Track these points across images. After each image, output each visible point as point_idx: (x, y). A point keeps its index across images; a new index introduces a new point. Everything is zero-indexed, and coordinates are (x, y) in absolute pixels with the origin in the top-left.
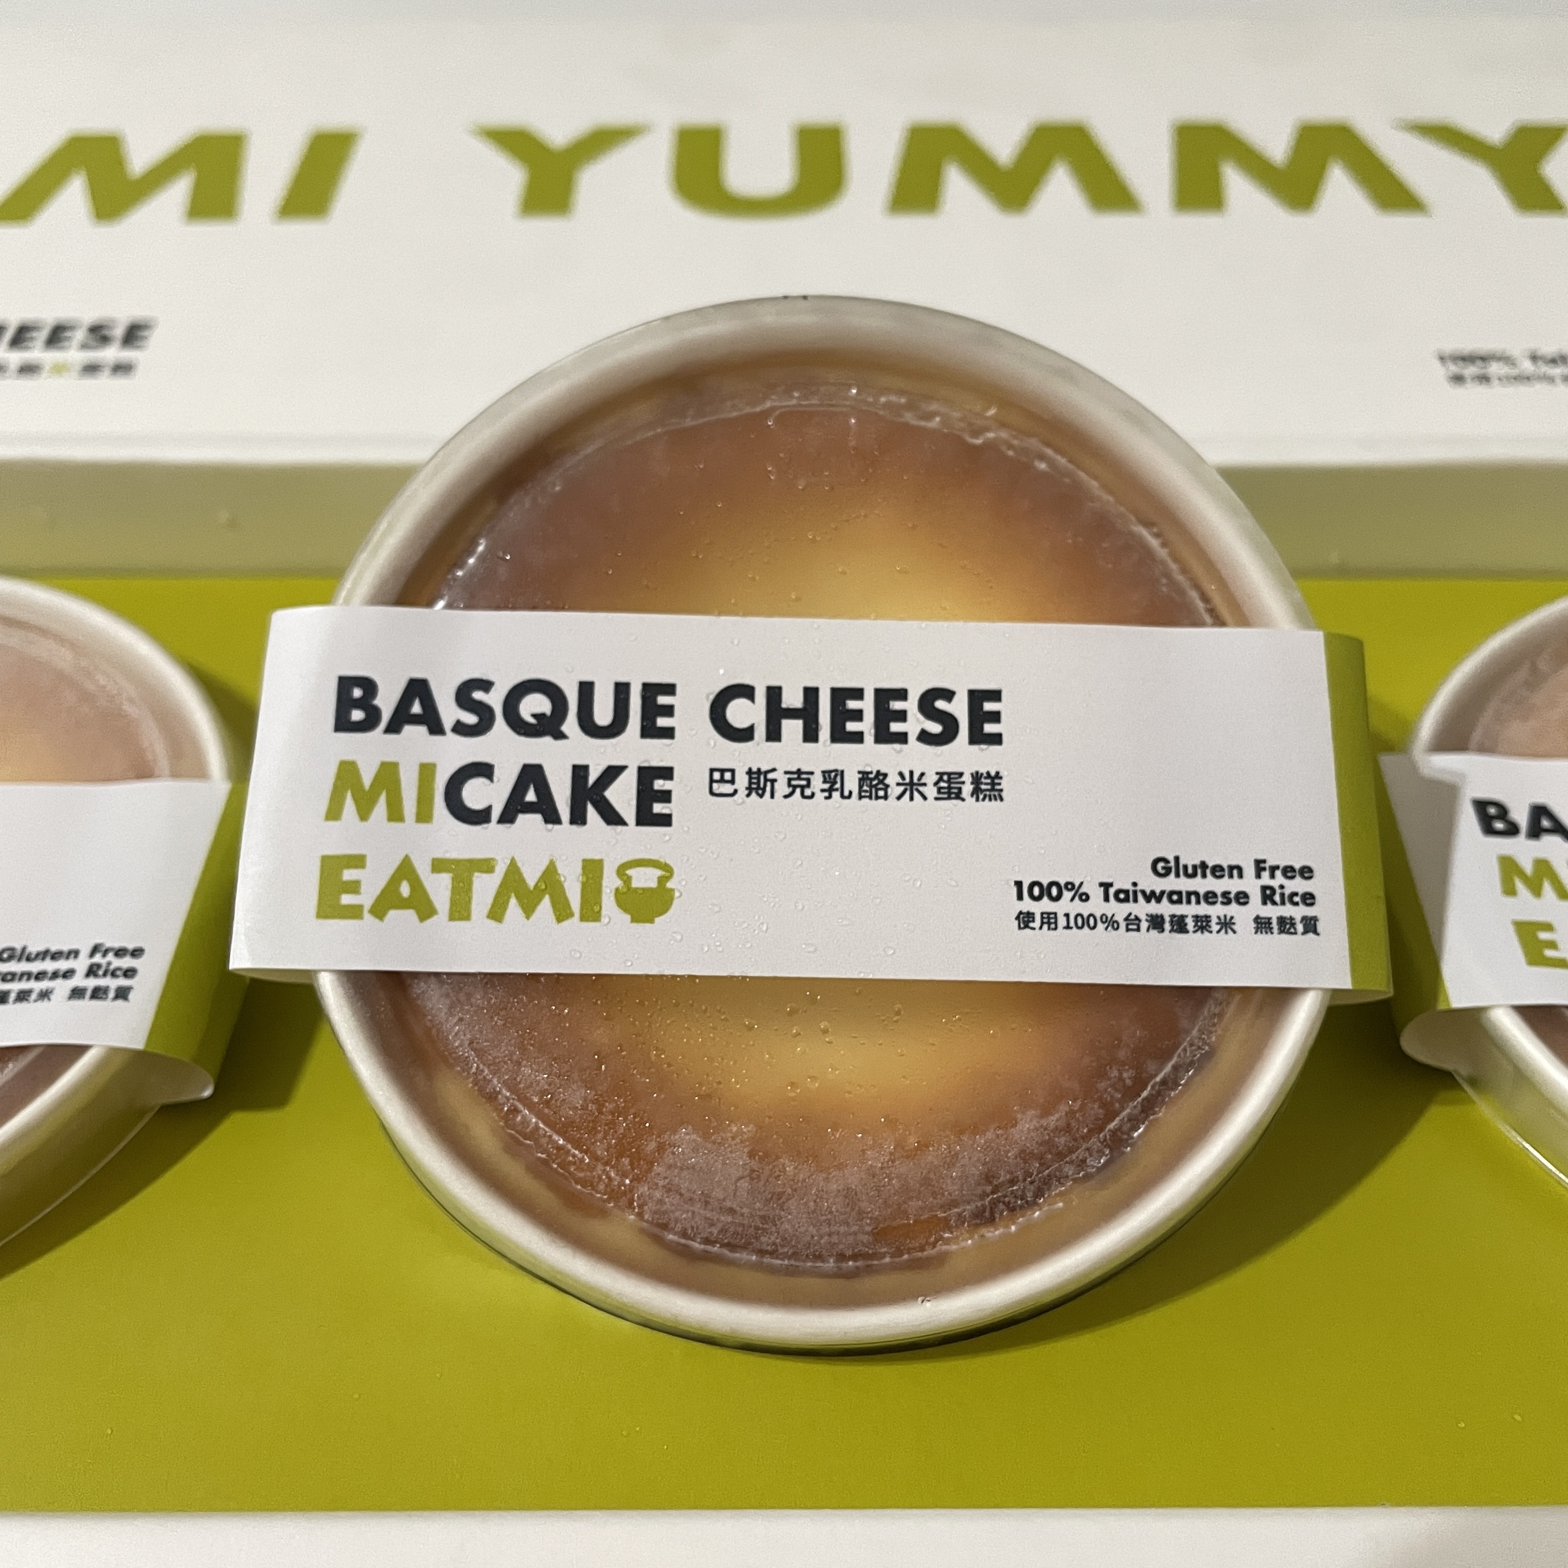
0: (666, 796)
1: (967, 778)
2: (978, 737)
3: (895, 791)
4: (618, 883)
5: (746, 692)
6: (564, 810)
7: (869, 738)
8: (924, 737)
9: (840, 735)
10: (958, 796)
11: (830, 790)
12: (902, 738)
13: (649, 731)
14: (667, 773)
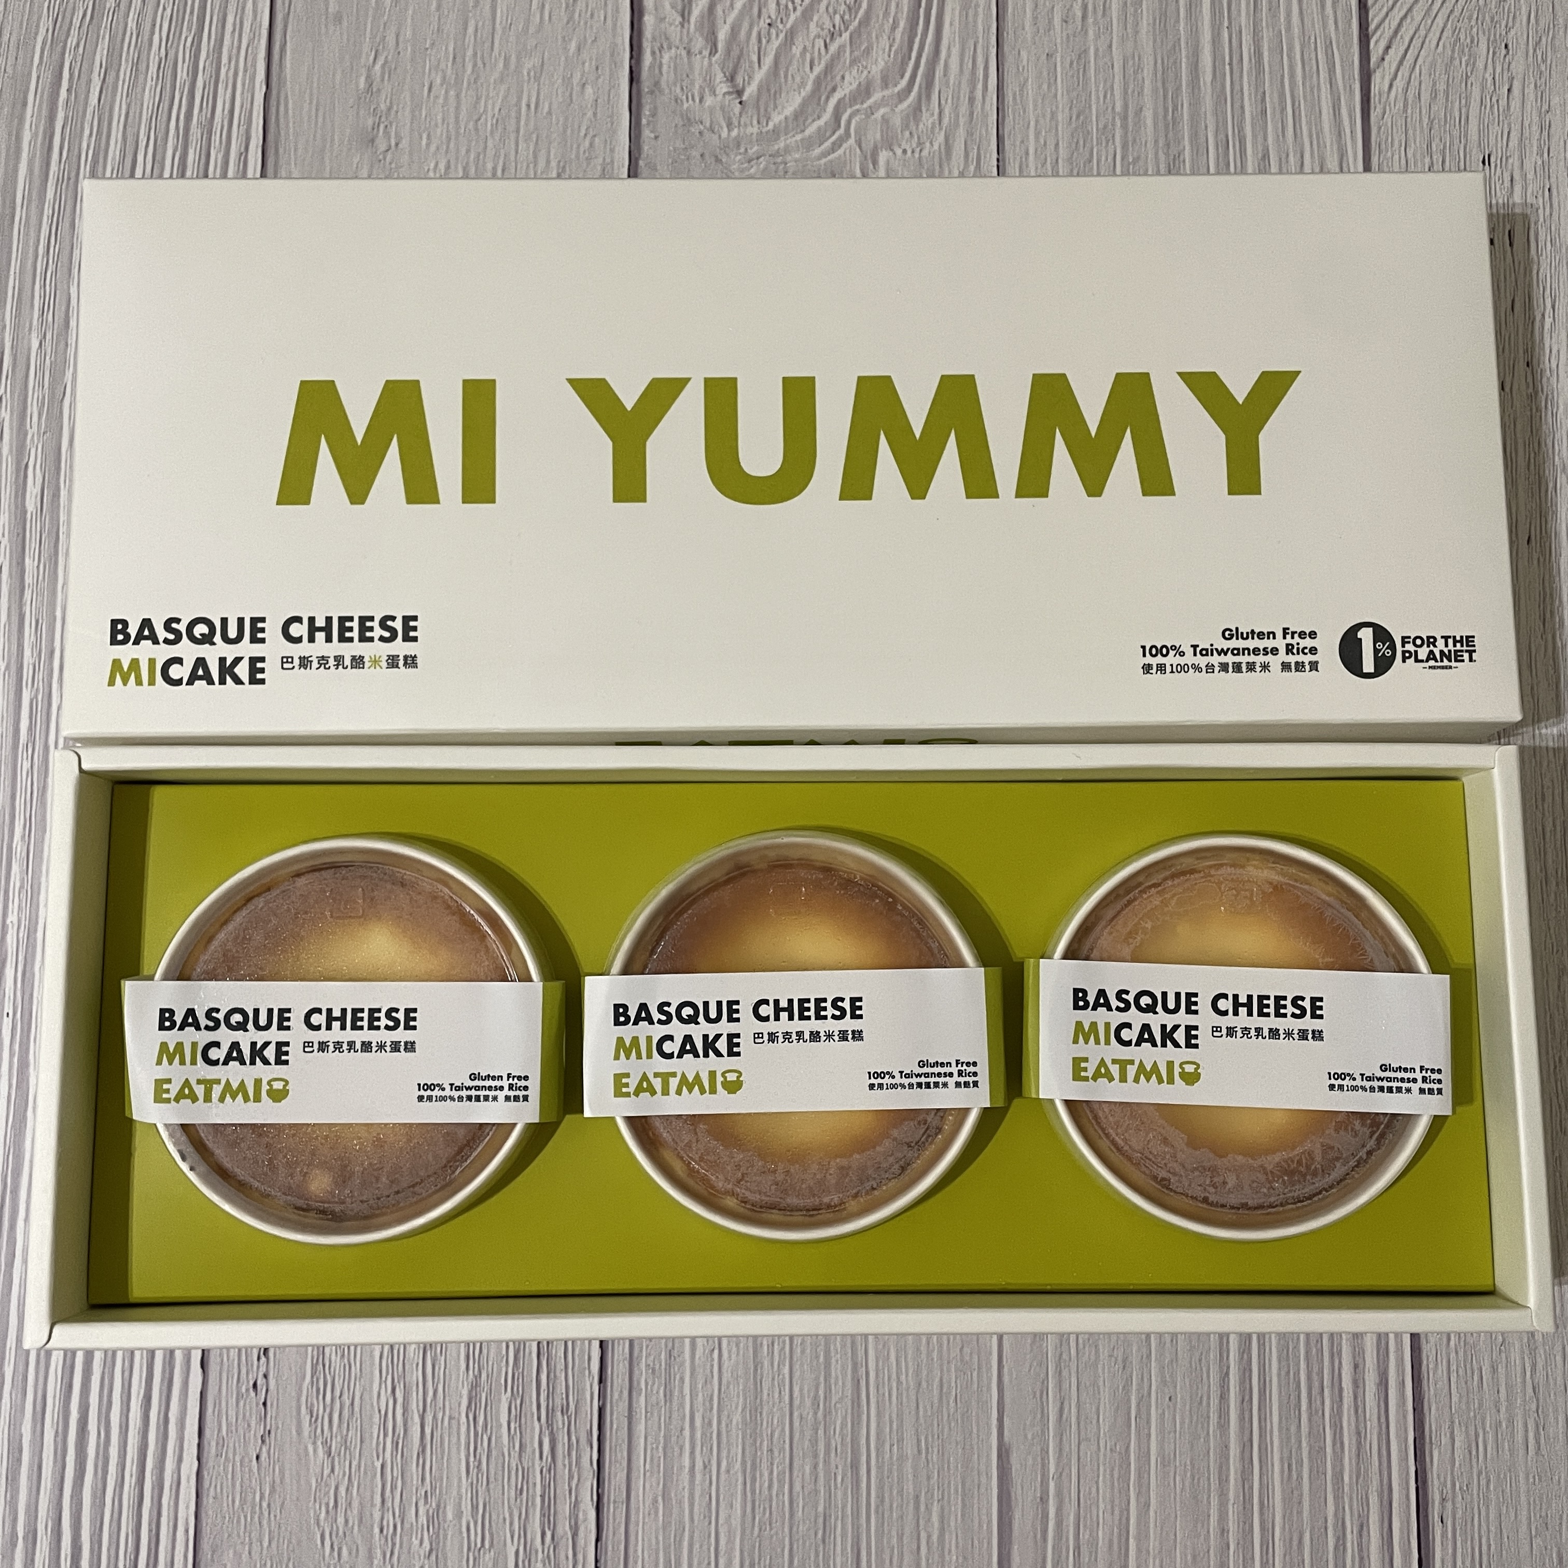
0: (738, 1045)
1: (850, 1032)
2: (854, 1016)
3: (823, 1038)
4: (722, 1079)
5: (766, 1002)
6: (701, 1053)
7: (813, 1018)
8: (834, 1017)
9: (802, 1017)
10: (847, 1040)
11: (799, 1039)
12: (825, 1017)
13: (731, 1019)
14: (738, 1036)
